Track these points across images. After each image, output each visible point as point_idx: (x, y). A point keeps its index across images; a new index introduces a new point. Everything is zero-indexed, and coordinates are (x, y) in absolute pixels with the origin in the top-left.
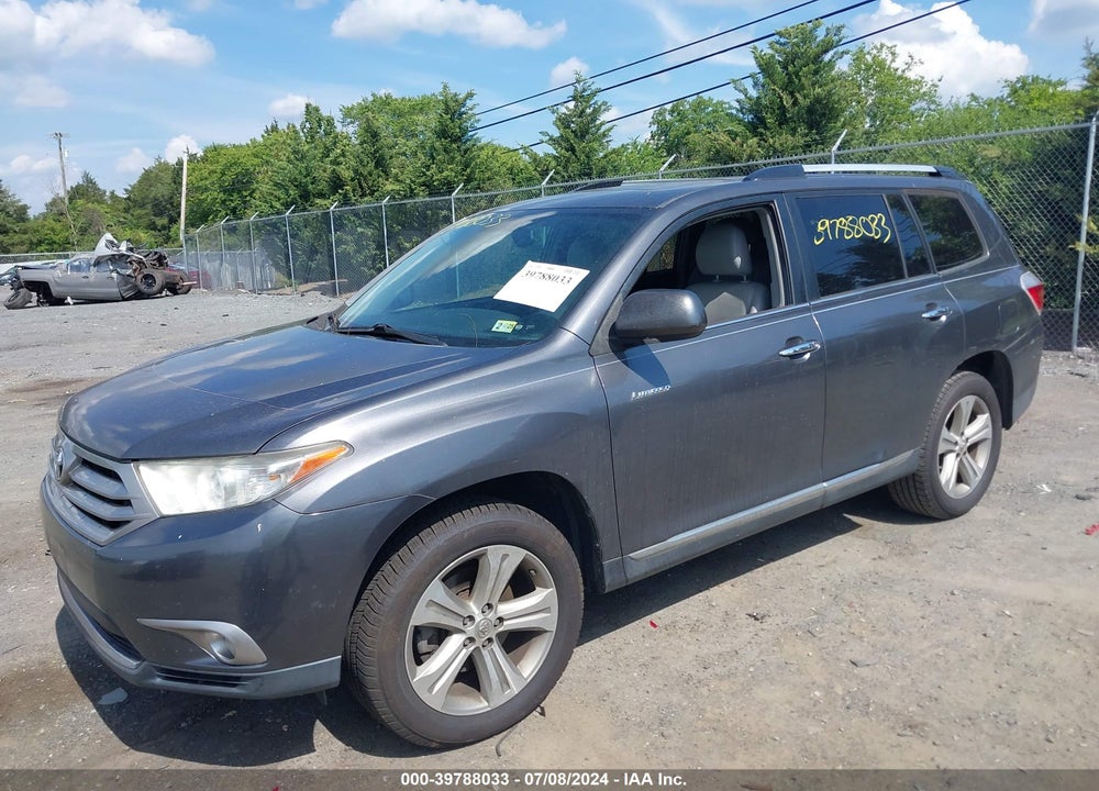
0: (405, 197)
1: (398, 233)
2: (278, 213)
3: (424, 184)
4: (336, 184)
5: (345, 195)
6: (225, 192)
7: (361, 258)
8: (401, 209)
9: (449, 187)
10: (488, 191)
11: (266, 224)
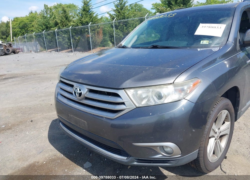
0: (76, 26)
1: (74, 35)
2: (40, 32)
3: (81, 23)
4: (56, 24)
5: (59, 27)
6: (20, 28)
7: (64, 42)
8: (75, 29)
9: (87, 23)
10: (97, 24)
11: (37, 35)
